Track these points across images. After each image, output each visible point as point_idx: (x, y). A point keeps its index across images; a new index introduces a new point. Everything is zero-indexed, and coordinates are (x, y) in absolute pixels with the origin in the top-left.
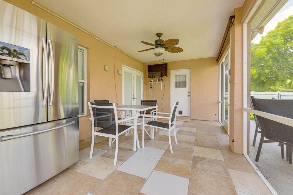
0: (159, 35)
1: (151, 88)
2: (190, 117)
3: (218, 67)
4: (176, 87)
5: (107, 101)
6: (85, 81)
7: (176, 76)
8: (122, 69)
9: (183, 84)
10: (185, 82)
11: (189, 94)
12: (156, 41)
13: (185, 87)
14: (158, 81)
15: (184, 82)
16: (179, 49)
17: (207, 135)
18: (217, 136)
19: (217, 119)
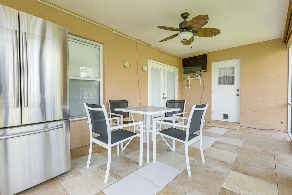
0: (185, 16)
1: (187, 85)
2: (240, 123)
3: (287, 53)
4: (220, 83)
5: (126, 101)
6: (101, 80)
7: (220, 69)
8: (147, 65)
9: (230, 79)
10: (233, 77)
11: (238, 93)
12: (181, 24)
13: (233, 83)
14: (195, 77)
15: (231, 77)
16: (214, 31)
17: (259, 153)
18: (277, 158)
19: (285, 129)
